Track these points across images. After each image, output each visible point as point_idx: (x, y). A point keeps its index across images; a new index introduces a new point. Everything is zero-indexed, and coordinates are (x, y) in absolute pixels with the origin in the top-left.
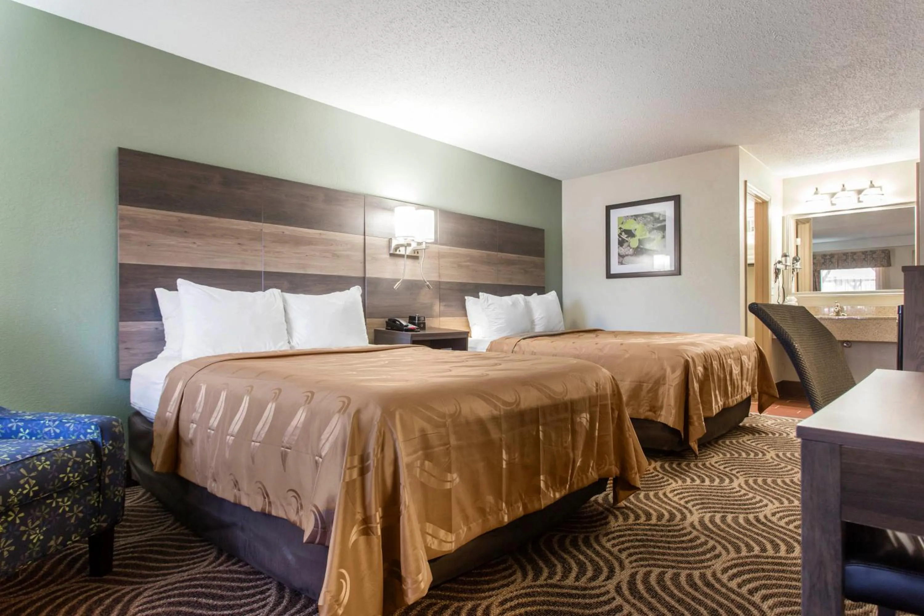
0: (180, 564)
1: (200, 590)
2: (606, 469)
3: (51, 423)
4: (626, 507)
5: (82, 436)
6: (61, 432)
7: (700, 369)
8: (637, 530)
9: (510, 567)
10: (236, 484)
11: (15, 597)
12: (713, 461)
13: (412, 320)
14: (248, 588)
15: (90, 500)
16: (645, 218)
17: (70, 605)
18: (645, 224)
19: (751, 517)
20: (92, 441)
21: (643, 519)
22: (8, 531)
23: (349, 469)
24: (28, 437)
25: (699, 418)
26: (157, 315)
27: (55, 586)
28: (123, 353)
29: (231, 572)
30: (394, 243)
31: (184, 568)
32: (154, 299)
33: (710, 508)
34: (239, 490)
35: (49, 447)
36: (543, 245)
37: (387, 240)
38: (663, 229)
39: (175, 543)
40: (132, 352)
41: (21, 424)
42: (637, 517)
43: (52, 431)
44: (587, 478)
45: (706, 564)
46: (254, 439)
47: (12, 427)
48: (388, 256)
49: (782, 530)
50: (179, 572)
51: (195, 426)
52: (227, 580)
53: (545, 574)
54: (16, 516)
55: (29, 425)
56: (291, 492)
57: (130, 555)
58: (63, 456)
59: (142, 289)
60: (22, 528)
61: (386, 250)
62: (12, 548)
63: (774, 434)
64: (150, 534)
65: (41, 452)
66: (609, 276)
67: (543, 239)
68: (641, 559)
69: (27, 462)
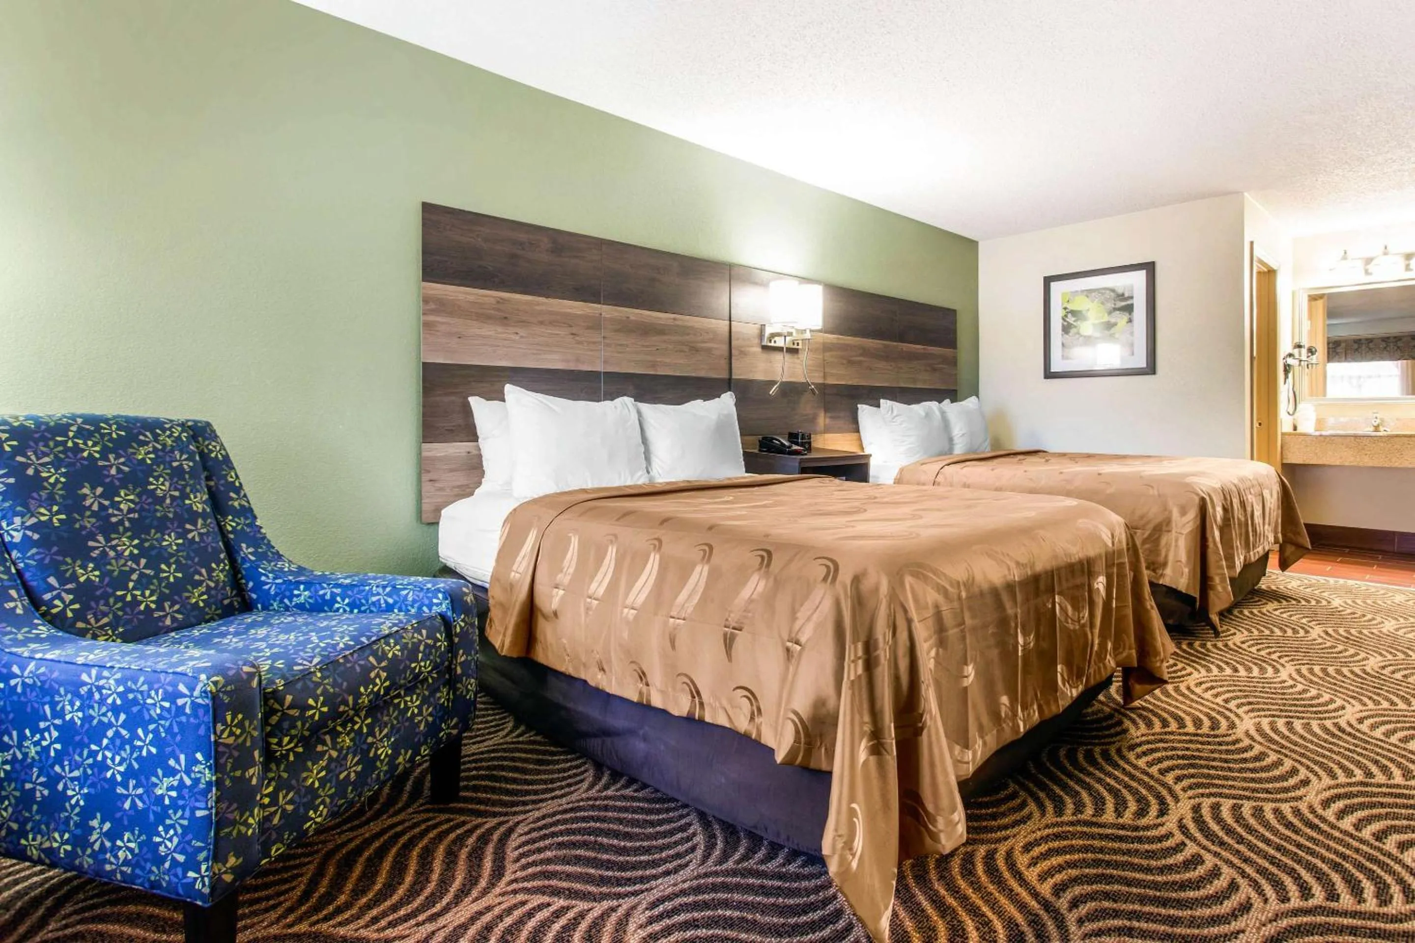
0: (550, 786)
1: (592, 824)
2: (1124, 654)
3: (380, 590)
4: (1144, 708)
5: (425, 609)
6: (396, 602)
7: (1219, 511)
8: (1173, 741)
9: (1014, 796)
10: (642, 676)
11: (340, 834)
12: (1238, 638)
13: (793, 437)
14: (661, 823)
15: (439, 698)
16: (1103, 294)
17: (420, 846)
18: (1103, 303)
19: (1328, 724)
20: (440, 614)
21: (1173, 726)
22: (355, 744)
23: (853, 661)
24: (348, 609)
25: (1223, 580)
26: (470, 433)
27: (389, 817)
28: (427, 487)
29: (624, 798)
30: (768, 331)
31: (558, 793)
32: (467, 412)
33: (1263, 710)
34: (647, 685)
35: (395, 625)
36: (954, 332)
37: (758, 326)
38: (1129, 309)
39: (529, 756)
40: (437, 485)
41: (338, 591)
42: (1165, 723)
43: (382, 602)
44: (1105, 667)
45: (1293, 794)
46: (673, 613)
47: (325, 594)
48: (759, 350)
49: (1382, 744)
50: (553, 798)
51: (561, 592)
52: (626, 810)
53: (1070, 807)
54: (363, 722)
55: (350, 593)
56: (739, 691)
57: (474, 772)
58: (413, 637)
59: (453, 398)
60: (370, 740)
61: (757, 341)
62: (359, 768)
63: (1308, 602)
64: (491, 743)
65: (387, 632)
66: (1049, 375)
67: (954, 322)
68: (1198, 786)
69: (375, 647)
